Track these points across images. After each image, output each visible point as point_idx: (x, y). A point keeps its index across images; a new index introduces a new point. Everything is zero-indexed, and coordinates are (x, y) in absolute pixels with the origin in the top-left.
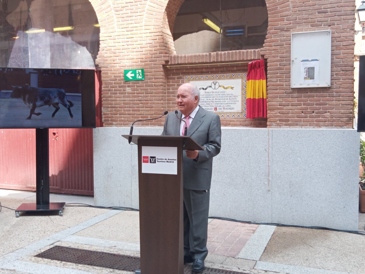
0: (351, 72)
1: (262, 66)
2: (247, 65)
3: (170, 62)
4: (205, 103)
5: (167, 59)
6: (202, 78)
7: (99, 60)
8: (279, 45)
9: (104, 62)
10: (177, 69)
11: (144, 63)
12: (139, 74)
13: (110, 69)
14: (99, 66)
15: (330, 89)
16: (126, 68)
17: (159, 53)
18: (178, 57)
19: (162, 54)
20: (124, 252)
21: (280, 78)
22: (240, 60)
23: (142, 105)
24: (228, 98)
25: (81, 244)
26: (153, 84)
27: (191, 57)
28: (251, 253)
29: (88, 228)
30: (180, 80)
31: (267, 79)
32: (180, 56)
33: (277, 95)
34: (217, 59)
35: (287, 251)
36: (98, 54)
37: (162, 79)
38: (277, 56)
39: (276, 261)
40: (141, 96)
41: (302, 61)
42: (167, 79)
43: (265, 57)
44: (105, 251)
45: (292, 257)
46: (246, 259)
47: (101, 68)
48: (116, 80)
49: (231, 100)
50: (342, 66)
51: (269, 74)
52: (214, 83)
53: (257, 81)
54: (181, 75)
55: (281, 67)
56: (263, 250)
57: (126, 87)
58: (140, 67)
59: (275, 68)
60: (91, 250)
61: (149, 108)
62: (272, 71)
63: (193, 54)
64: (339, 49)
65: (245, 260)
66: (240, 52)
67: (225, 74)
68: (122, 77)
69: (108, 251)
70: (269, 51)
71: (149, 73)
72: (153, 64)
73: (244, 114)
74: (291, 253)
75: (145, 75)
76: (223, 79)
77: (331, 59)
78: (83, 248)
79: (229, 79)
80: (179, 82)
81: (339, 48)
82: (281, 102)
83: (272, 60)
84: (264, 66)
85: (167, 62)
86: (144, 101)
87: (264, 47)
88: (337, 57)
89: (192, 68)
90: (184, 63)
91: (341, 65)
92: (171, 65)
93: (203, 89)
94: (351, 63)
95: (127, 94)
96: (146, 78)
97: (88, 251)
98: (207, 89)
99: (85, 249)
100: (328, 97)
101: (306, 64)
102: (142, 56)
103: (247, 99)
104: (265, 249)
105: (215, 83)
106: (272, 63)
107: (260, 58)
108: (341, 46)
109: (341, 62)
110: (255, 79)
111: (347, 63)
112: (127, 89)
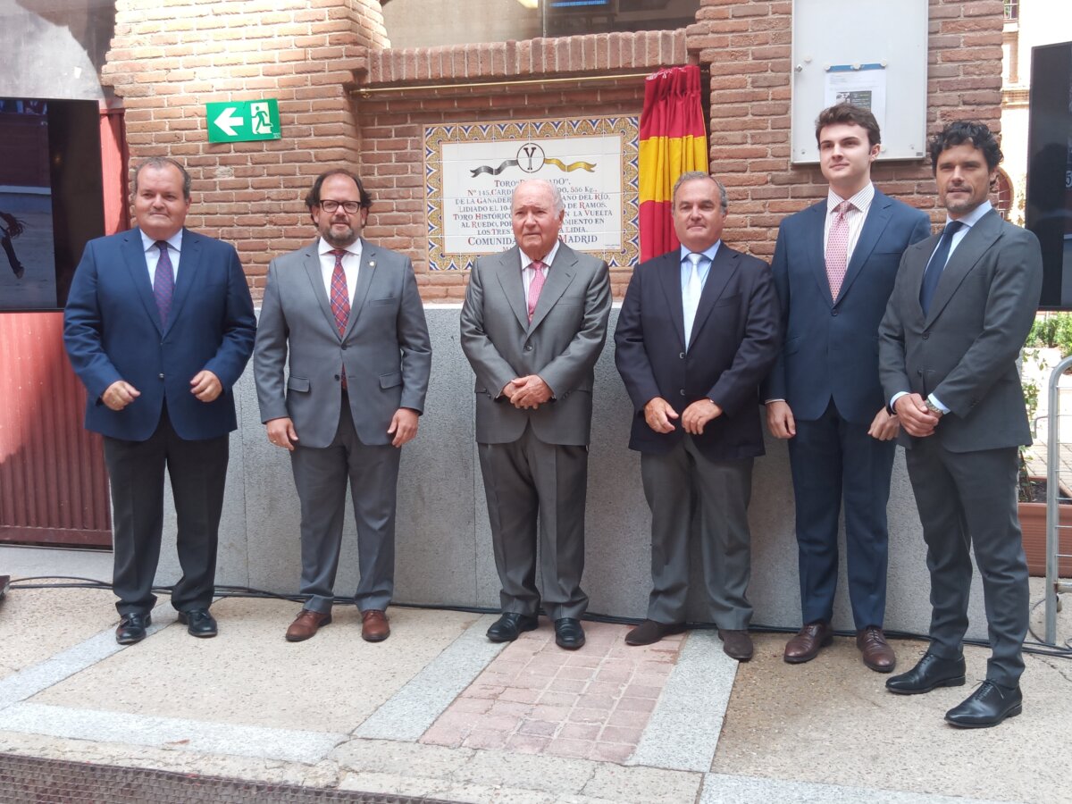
0: (994, 109)
1: (692, 89)
2: (640, 85)
3: (370, 75)
4: (498, 221)
5: (358, 62)
6: (485, 134)
7: (114, 70)
8: (751, 16)
9: (132, 77)
10: (397, 101)
11: (277, 78)
12: (262, 119)
13: (157, 99)
14: (115, 92)
15: (924, 168)
16: (214, 98)
17: (330, 43)
18: (398, 56)
19: (339, 44)
20: (215, 765)
21: (754, 129)
22: (617, 66)
23: (275, 227)
24: (577, 202)
25: (56, 738)
26: (312, 152)
27: (446, 55)
28: (678, 743)
29: (86, 671)
30: (407, 141)
31: (709, 134)
32: (404, 53)
33: (745, 191)
34: (537, 64)
35: (800, 727)
36: (108, 48)
37: (343, 134)
38: (745, 54)
39: (771, 769)
40: (268, 198)
41: (828, 71)
42: (360, 135)
43: (704, 57)
44: (146, 765)
45: (823, 751)
46: (665, 769)
47: (122, 97)
48: (179, 139)
49: (587, 209)
50: (965, 87)
51: (716, 117)
52: (526, 149)
53: (676, 142)
54: (412, 123)
55: (756, 90)
56: (719, 729)
57: (214, 165)
58: (262, 94)
59: (738, 94)
60: (93, 762)
61: (301, 240)
62: (726, 105)
63: (453, 47)
64: (952, 29)
65: (662, 772)
66: (615, 41)
67: (566, 119)
68: (200, 131)
69: (158, 761)
70: (716, 36)
71: (296, 115)
72: (309, 83)
73: (629, 257)
74: (814, 735)
75: (284, 120)
76: (557, 136)
77: (929, 63)
78: (64, 753)
79: (577, 135)
80: (406, 148)
81: (953, 26)
82: (757, 213)
83: (728, 66)
84: (700, 90)
85: (359, 73)
86: (283, 214)
87: (699, 20)
88: (948, 54)
89: (448, 98)
90: (419, 80)
91: (959, 83)
92: (373, 85)
93: (490, 171)
94: (992, 76)
95: (218, 191)
96: (285, 132)
97: (83, 766)
98: (502, 173)
99: (70, 757)
100: (916, 196)
101: (843, 80)
102: (269, 55)
103: (642, 207)
104: (724, 725)
105: (530, 151)
106: (727, 77)
107: (686, 62)
108: (962, 19)
109: (961, 73)
110: (669, 133)
111: (979, 75)
112: (217, 172)
